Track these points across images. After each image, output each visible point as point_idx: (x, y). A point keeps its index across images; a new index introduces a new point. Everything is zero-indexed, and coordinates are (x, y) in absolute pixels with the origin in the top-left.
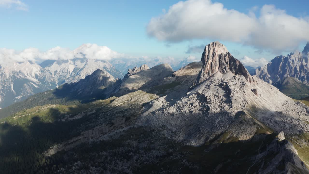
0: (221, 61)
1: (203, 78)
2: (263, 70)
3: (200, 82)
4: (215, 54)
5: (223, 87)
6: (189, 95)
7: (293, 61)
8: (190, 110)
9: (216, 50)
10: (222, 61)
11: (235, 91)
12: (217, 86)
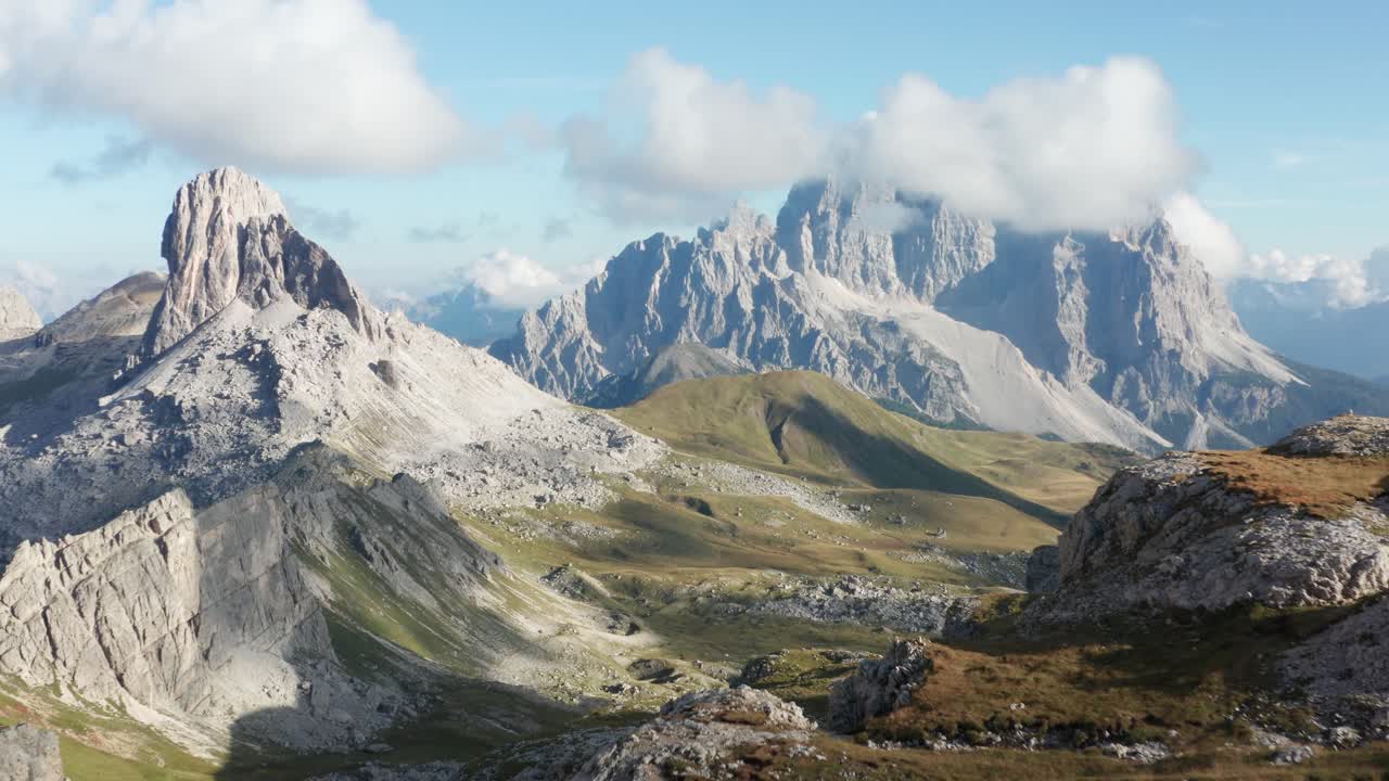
0: (248, 252)
1: (170, 332)
2: (561, 318)
3: (157, 350)
4: (222, 222)
5: (251, 359)
6: (110, 406)
7: (719, 262)
8: (112, 463)
9: (224, 205)
10: (254, 254)
11: (297, 371)
12: (229, 357)
